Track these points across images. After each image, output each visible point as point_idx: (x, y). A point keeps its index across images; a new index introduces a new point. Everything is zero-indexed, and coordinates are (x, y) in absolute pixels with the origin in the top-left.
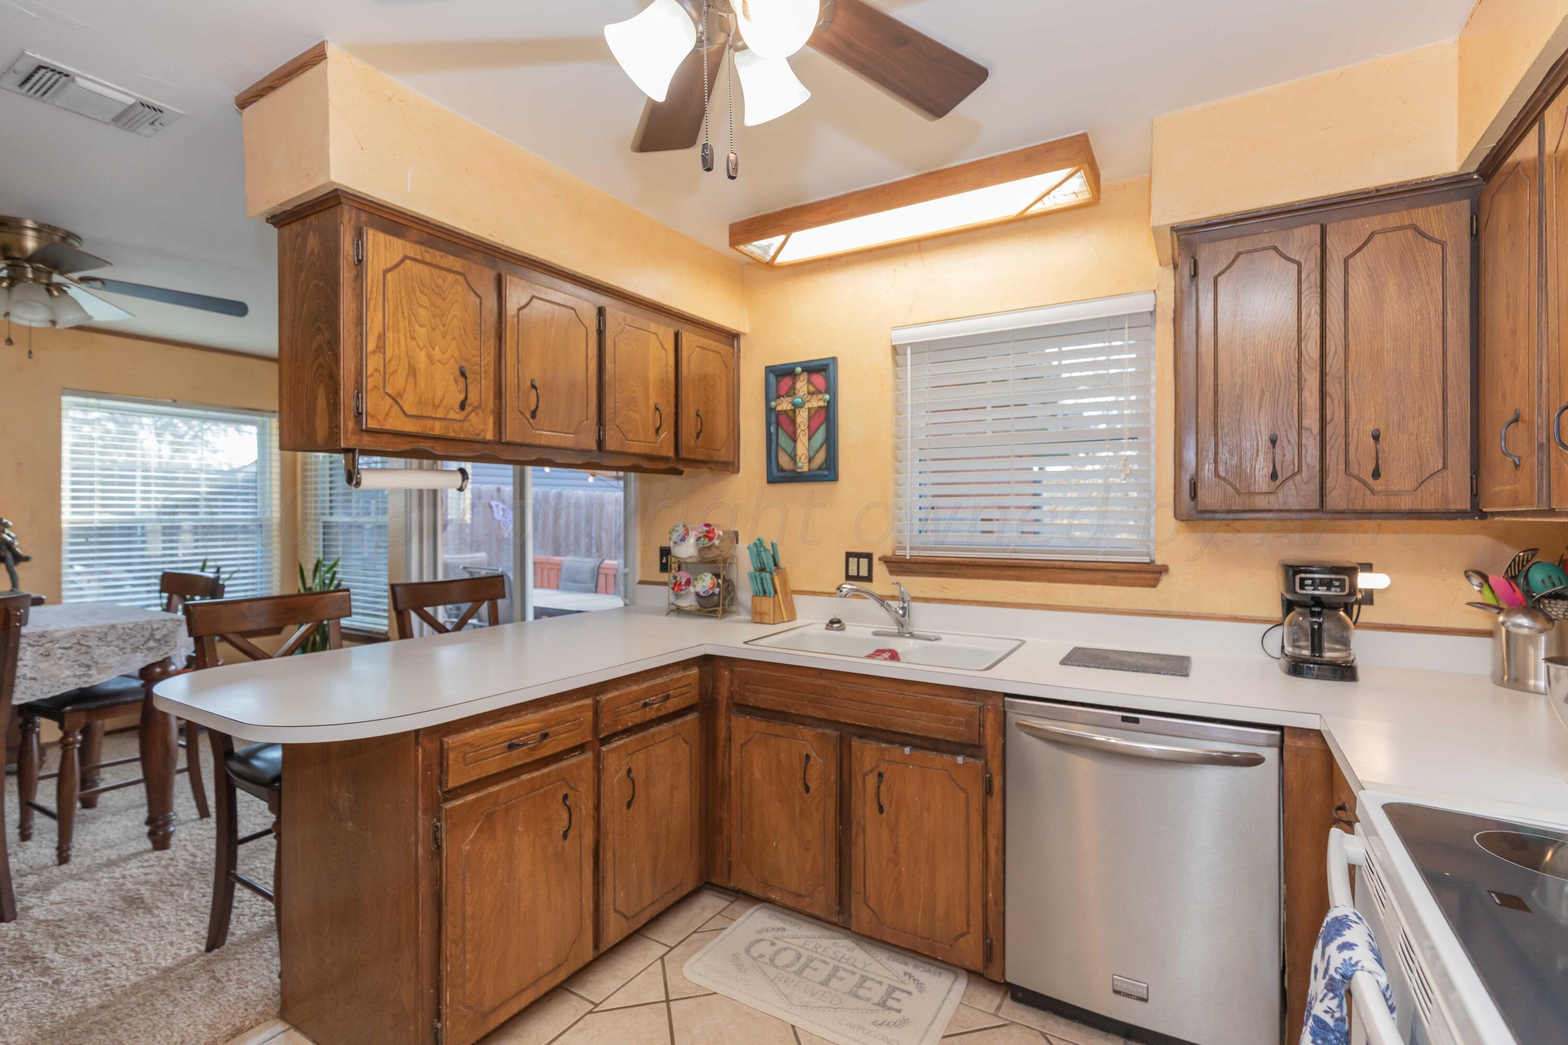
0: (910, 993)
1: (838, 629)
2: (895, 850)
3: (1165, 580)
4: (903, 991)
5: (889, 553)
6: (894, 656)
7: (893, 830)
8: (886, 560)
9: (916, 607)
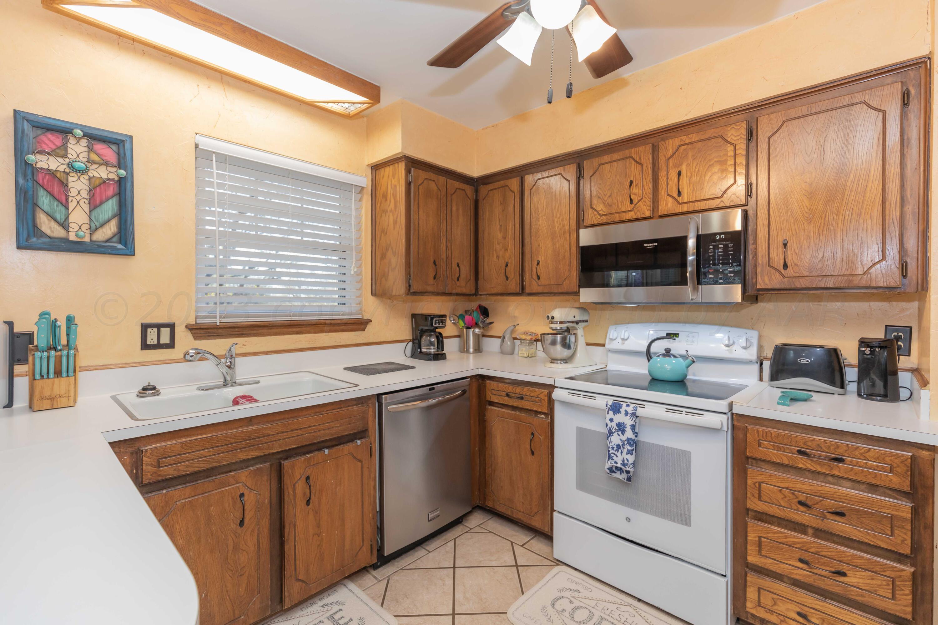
0: (341, 610)
1: (154, 395)
2: (318, 526)
3: (369, 327)
4: (336, 613)
5: (192, 321)
6: (249, 399)
7: (317, 513)
8: (190, 328)
9: (238, 360)
